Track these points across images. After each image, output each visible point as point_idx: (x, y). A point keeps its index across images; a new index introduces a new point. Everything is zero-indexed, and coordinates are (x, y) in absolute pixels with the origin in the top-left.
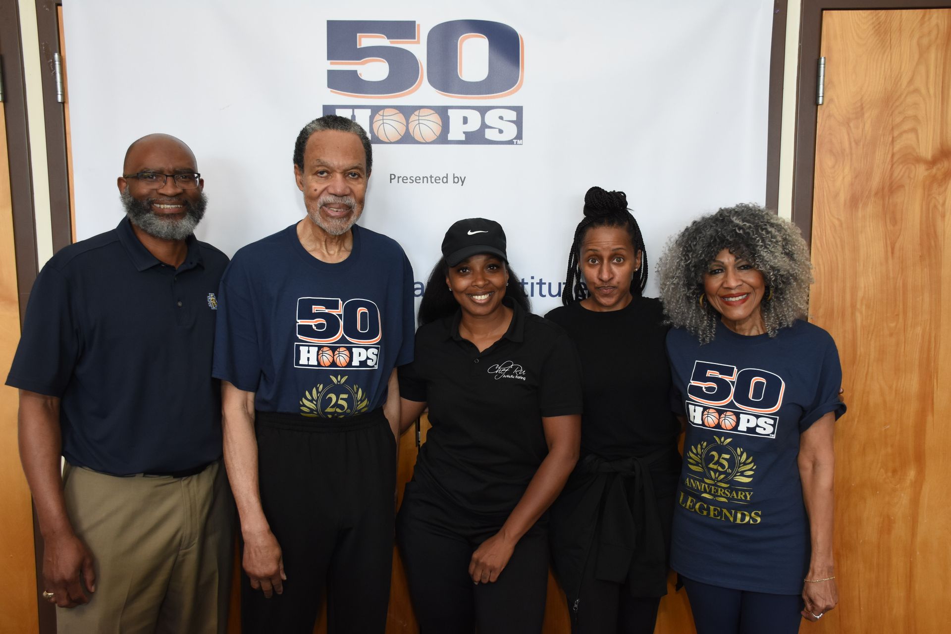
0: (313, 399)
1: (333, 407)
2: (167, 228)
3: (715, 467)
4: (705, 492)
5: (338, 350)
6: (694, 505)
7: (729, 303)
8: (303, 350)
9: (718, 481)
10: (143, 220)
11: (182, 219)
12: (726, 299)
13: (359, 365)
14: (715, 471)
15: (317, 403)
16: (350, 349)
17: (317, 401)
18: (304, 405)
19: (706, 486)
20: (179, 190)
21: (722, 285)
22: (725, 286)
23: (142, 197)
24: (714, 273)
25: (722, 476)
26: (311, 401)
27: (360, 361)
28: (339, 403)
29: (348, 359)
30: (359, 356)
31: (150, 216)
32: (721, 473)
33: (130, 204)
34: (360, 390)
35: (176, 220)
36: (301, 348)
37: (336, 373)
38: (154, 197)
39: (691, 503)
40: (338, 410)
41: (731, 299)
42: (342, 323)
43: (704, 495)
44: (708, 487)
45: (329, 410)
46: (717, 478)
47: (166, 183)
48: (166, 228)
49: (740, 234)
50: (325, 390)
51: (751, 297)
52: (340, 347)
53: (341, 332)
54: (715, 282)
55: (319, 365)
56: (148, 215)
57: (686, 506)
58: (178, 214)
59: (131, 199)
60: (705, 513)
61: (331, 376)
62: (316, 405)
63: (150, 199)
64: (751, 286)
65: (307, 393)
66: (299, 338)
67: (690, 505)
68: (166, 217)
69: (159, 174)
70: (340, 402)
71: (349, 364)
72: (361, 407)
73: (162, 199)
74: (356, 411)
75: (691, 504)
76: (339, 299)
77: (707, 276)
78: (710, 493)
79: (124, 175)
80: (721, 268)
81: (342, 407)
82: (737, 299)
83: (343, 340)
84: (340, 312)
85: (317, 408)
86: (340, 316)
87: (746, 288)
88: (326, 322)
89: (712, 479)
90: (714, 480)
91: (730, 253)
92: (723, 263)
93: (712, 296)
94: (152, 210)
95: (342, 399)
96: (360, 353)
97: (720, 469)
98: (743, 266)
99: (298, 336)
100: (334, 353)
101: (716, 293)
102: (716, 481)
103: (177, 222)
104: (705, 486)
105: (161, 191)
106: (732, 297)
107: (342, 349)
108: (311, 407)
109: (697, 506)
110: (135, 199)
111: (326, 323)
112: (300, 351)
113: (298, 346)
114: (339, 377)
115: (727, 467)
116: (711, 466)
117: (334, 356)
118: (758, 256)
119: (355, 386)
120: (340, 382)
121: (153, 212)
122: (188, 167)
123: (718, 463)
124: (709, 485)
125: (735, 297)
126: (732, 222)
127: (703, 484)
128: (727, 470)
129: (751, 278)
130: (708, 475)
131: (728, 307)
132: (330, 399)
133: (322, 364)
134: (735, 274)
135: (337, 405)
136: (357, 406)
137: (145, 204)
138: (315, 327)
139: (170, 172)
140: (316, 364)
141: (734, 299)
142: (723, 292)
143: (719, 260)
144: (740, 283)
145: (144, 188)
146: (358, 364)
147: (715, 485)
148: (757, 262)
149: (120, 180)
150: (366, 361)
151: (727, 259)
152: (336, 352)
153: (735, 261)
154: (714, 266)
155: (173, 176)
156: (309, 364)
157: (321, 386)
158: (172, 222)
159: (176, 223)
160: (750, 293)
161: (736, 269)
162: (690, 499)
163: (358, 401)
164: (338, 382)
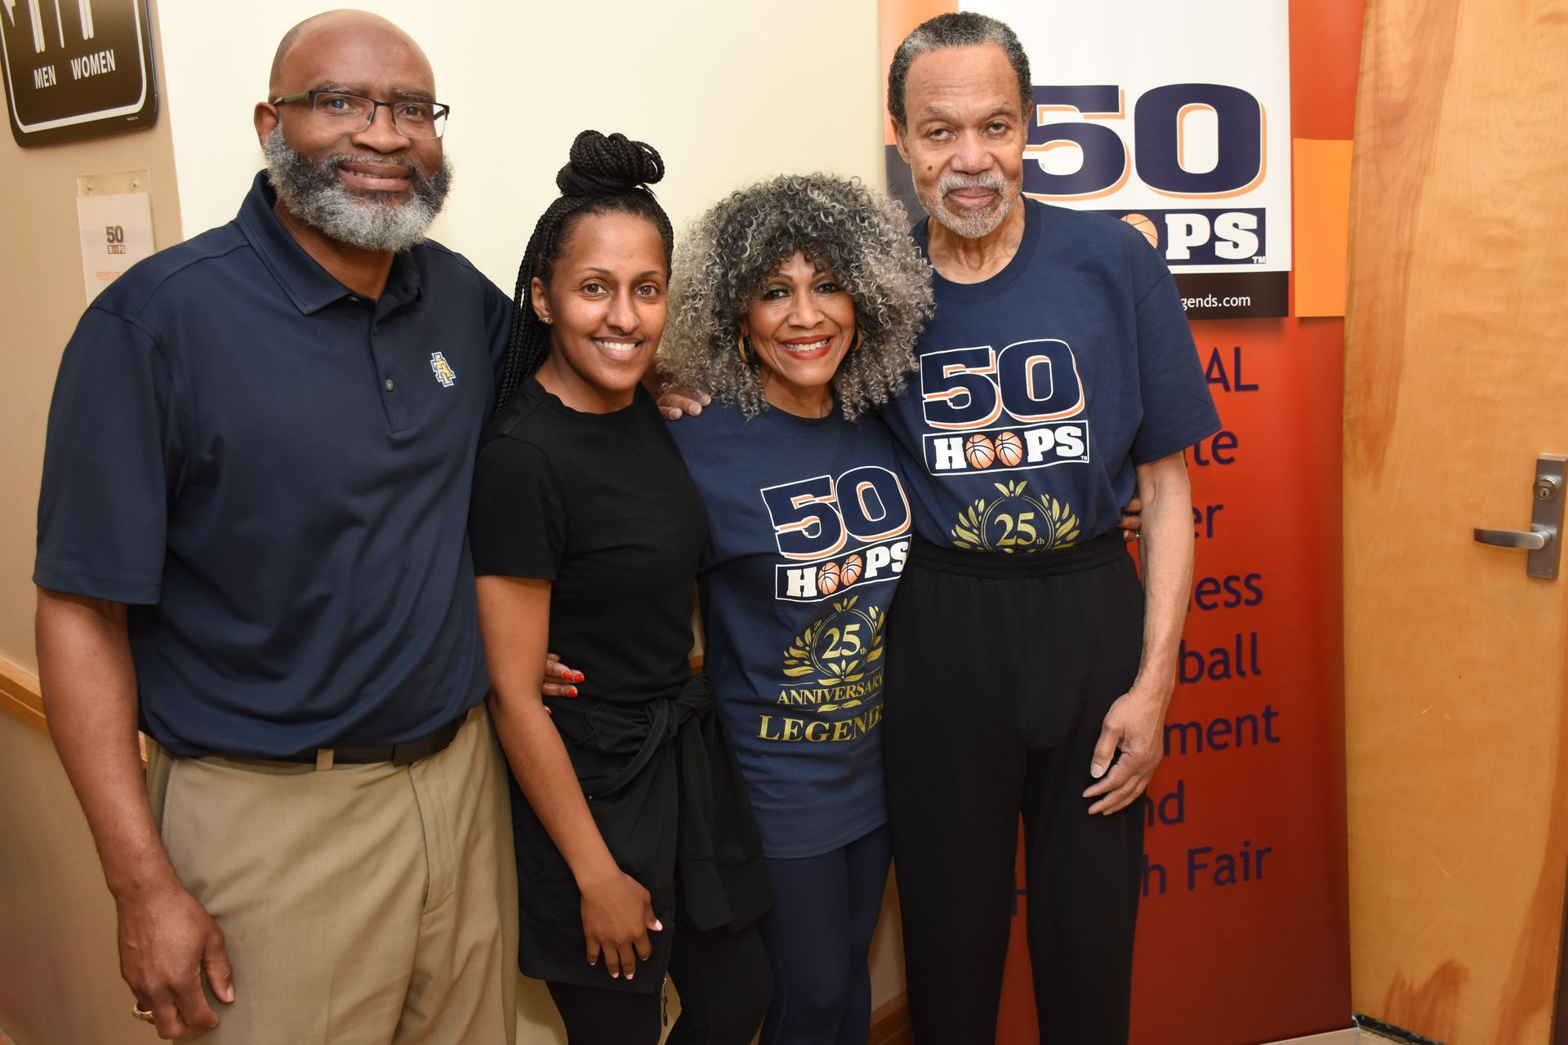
0: (972, 526)
1: (1010, 536)
2: (373, 222)
3: (836, 654)
4: (824, 702)
5: (1000, 437)
6: (802, 731)
7: (795, 355)
8: (940, 445)
9: (846, 676)
10: (315, 205)
11: (403, 204)
12: (792, 346)
13: (1042, 460)
14: (837, 661)
15: (980, 532)
16: (1020, 434)
17: (979, 529)
18: (959, 538)
19: (826, 691)
20: (402, 141)
21: (786, 319)
22: (794, 321)
23: (320, 150)
24: (771, 296)
25: (854, 664)
26: (970, 530)
27: (1042, 453)
28: (1019, 529)
29: (1019, 452)
30: (1038, 443)
31: (334, 196)
32: (849, 660)
33: (287, 168)
34: (1055, 501)
35: (392, 206)
36: (937, 442)
37: (1005, 478)
38: (346, 152)
39: (793, 728)
40: (1021, 542)
41: (801, 347)
42: (998, 389)
43: (824, 708)
44: (830, 692)
45: (1003, 541)
46: (845, 671)
47: (372, 119)
48: (369, 223)
49: (830, 223)
50: (990, 510)
51: (836, 343)
52: (1001, 432)
53: (999, 405)
54: (772, 314)
55: (970, 467)
56: (328, 192)
57: (782, 735)
58: (396, 192)
59: (291, 155)
60: (824, 737)
61: (996, 485)
62: (979, 536)
63: (335, 158)
64: (837, 324)
65: (961, 516)
66: (931, 425)
67: (792, 733)
68: (371, 199)
69: (359, 96)
70: (1022, 527)
71: (1024, 460)
72: (1065, 532)
73: (363, 158)
74: (1056, 540)
75: (795, 731)
76: (989, 347)
77: (757, 302)
78: (832, 702)
79: (272, 99)
80: (785, 288)
81: (1026, 536)
82: (813, 347)
83: (1005, 419)
84: (993, 370)
85: (981, 540)
86: (994, 377)
87: (828, 329)
88: (970, 391)
89: (834, 675)
90: (839, 677)
91: (807, 261)
92: (790, 278)
93: (765, 339)
94: (338, 182)
95: (1023, 522)
96: (1040, 439)
97: (846, 653)
98: (824, 286)
99: (928, 422)
100: (994, 443)
101: (773, 335)
102: (843, 677)
103: (395, 210)
104: (823, 692)
105: (363, 138)
106: (804, 344)
107: (1006, 436)
108: (972, 541)
109: (810, 730)
110: (300, 157)
111: (969, 393)
112: (935, 447)
113: (930, 441)
114: (1011, 484)
115: (858, 647)
116: (828, 655)
117: (995, 448)
118: (857, 267)
119: (1043, 497)
120: (1014, 492)
121: (340, 186)
122: (420, 87)
123: (842, 644)
124: (830, 687)
125: (810, 343)
126: (812, 200)
127: (820, 691)
128: (859, 650)
129: (836, 308)
130: (825, 672)
131: (796, 361)
132: (1003, 524)
133: (976, 465)
134: (810, 300)
135: (1015, 533)
136: (1056, 530)
137: (323, 167)
138: (951, 404)
139: (383, 96)
140: (965, 467)
141: (806, 348)
142: (786, 334)
143: (785, 272)
144: (821, 318)
145: (323, 128)
146: (1040, 458)
147: (843, 683)
148: (856, 277)
149: (261, 110)
150: (1054, 450)
151: (798, 270)
152: (998, 442)
153: (814, 275)
154: (771, 283)
155: (389, 105)
156: (953, 468)
157: (982, 502)
158: (384, 210)
159: (392, 212)
160: (834, 336)
161: (812, 291)
162: (788, 722)
163: (1055, 523)
164: (1010, 492)
